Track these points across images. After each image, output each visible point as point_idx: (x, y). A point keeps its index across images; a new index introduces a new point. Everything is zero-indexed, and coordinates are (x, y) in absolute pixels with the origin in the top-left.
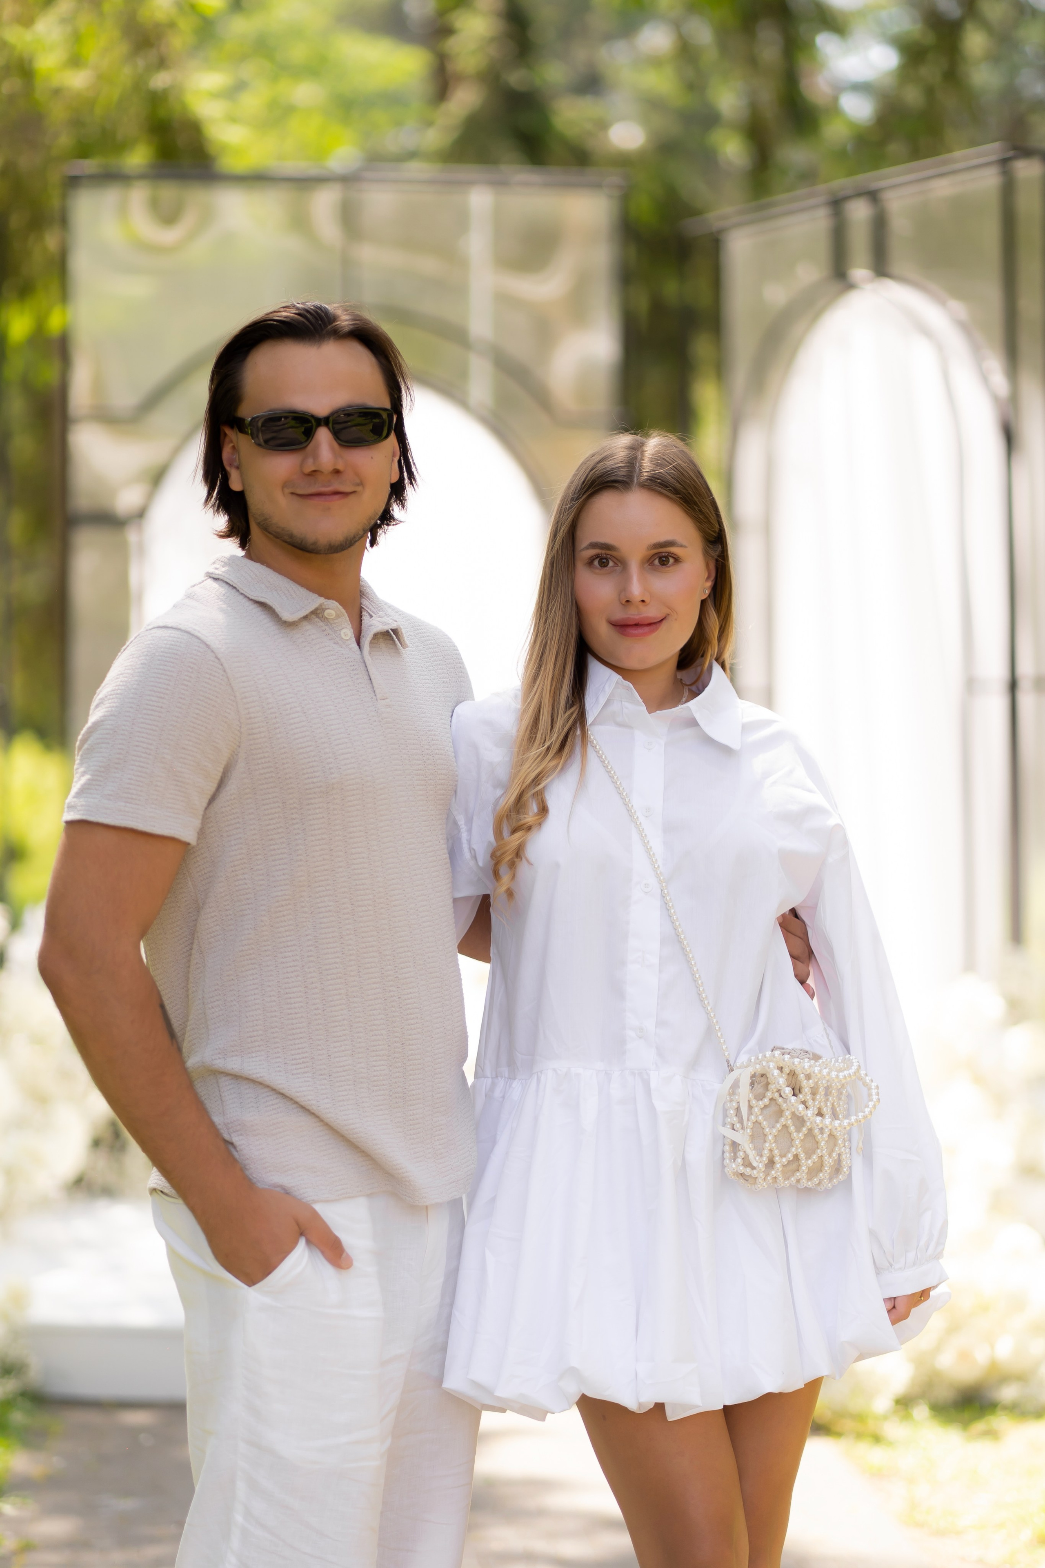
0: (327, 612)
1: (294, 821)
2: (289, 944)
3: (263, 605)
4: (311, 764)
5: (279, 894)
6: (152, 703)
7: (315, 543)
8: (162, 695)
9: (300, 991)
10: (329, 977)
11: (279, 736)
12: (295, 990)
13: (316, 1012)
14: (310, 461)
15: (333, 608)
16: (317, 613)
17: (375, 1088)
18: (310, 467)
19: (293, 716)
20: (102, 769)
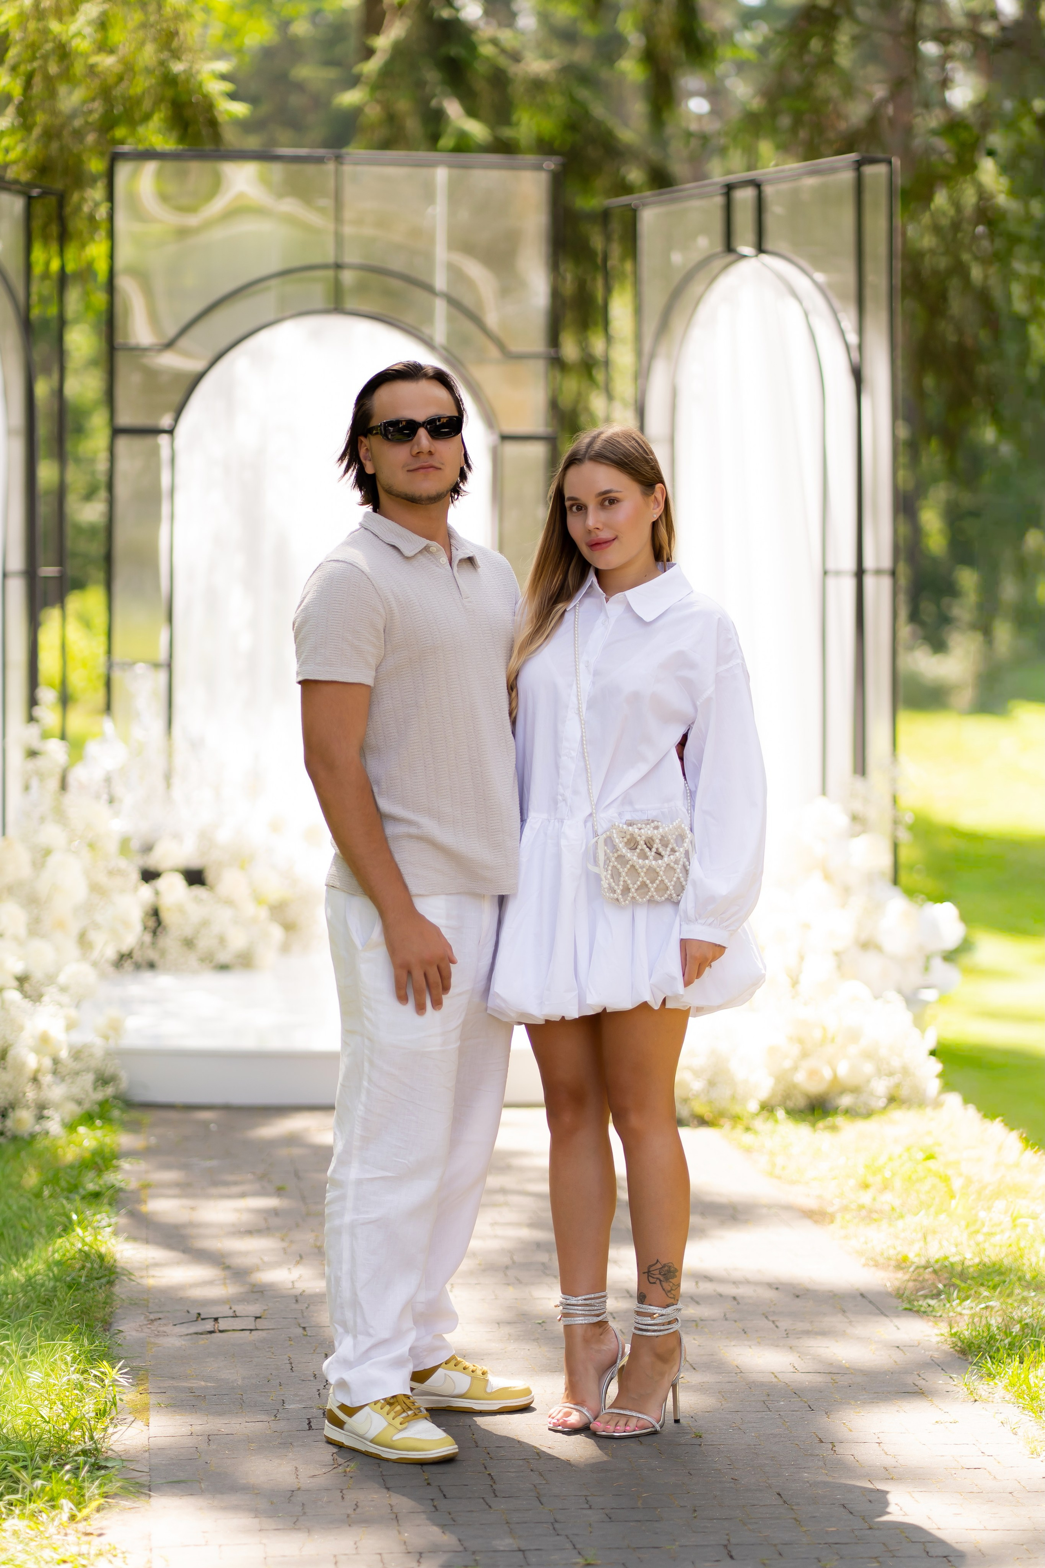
0: (431, 548)
1: (417, 670)
2: (416, 741)
3: (394, 547)
4: (425, 636)
5: (410, 712)
6: (336, 608)
7: (420, 496)
8: (341, 603)
9: (422, 769)
10: (438, 761)
11: (407, 620)
12: (419, 768)
13: (431, 781)
14: (416, 447)
15: (435, 546)
16: (426, 549)
17: (467, 826)
18: (416, 450)
19: (415, 608)
20: (313, 649)
